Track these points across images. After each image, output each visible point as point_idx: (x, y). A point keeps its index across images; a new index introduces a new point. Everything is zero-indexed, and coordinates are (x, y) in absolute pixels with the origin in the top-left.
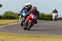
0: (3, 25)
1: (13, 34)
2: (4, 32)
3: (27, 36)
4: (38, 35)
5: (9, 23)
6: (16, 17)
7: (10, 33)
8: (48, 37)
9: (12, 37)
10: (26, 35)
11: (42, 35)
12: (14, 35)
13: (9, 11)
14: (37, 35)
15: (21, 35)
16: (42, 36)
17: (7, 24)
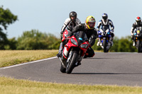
0: (21, 62)
1: (43, 82)
2: (23, 78)
3: (75, 87)
4: (100, 85)
5: (33, 59)
6: (51, 44)
7: (35, 81)
8: (122, 90)
9: (40, 89)
10: (71, 85)
11: (110, 86)
12: (44, 84)
13: (32, 31)
14: (96, 85)
15: (60, 84)
16: (109, 88)
17: (28, 61)
